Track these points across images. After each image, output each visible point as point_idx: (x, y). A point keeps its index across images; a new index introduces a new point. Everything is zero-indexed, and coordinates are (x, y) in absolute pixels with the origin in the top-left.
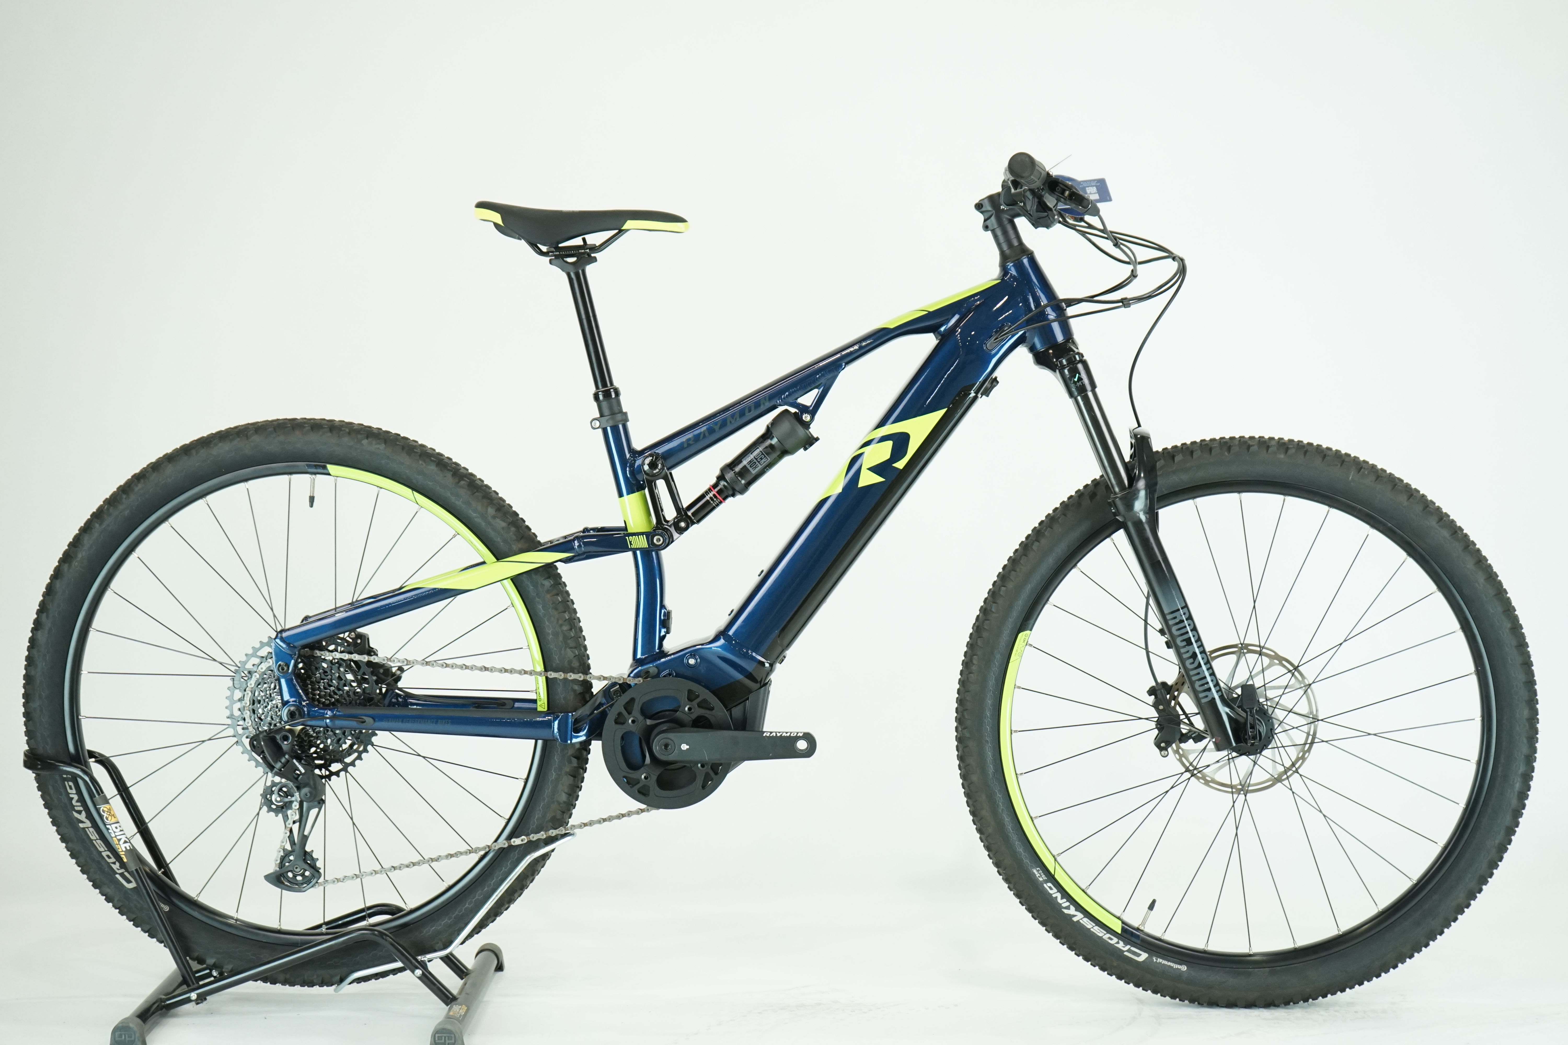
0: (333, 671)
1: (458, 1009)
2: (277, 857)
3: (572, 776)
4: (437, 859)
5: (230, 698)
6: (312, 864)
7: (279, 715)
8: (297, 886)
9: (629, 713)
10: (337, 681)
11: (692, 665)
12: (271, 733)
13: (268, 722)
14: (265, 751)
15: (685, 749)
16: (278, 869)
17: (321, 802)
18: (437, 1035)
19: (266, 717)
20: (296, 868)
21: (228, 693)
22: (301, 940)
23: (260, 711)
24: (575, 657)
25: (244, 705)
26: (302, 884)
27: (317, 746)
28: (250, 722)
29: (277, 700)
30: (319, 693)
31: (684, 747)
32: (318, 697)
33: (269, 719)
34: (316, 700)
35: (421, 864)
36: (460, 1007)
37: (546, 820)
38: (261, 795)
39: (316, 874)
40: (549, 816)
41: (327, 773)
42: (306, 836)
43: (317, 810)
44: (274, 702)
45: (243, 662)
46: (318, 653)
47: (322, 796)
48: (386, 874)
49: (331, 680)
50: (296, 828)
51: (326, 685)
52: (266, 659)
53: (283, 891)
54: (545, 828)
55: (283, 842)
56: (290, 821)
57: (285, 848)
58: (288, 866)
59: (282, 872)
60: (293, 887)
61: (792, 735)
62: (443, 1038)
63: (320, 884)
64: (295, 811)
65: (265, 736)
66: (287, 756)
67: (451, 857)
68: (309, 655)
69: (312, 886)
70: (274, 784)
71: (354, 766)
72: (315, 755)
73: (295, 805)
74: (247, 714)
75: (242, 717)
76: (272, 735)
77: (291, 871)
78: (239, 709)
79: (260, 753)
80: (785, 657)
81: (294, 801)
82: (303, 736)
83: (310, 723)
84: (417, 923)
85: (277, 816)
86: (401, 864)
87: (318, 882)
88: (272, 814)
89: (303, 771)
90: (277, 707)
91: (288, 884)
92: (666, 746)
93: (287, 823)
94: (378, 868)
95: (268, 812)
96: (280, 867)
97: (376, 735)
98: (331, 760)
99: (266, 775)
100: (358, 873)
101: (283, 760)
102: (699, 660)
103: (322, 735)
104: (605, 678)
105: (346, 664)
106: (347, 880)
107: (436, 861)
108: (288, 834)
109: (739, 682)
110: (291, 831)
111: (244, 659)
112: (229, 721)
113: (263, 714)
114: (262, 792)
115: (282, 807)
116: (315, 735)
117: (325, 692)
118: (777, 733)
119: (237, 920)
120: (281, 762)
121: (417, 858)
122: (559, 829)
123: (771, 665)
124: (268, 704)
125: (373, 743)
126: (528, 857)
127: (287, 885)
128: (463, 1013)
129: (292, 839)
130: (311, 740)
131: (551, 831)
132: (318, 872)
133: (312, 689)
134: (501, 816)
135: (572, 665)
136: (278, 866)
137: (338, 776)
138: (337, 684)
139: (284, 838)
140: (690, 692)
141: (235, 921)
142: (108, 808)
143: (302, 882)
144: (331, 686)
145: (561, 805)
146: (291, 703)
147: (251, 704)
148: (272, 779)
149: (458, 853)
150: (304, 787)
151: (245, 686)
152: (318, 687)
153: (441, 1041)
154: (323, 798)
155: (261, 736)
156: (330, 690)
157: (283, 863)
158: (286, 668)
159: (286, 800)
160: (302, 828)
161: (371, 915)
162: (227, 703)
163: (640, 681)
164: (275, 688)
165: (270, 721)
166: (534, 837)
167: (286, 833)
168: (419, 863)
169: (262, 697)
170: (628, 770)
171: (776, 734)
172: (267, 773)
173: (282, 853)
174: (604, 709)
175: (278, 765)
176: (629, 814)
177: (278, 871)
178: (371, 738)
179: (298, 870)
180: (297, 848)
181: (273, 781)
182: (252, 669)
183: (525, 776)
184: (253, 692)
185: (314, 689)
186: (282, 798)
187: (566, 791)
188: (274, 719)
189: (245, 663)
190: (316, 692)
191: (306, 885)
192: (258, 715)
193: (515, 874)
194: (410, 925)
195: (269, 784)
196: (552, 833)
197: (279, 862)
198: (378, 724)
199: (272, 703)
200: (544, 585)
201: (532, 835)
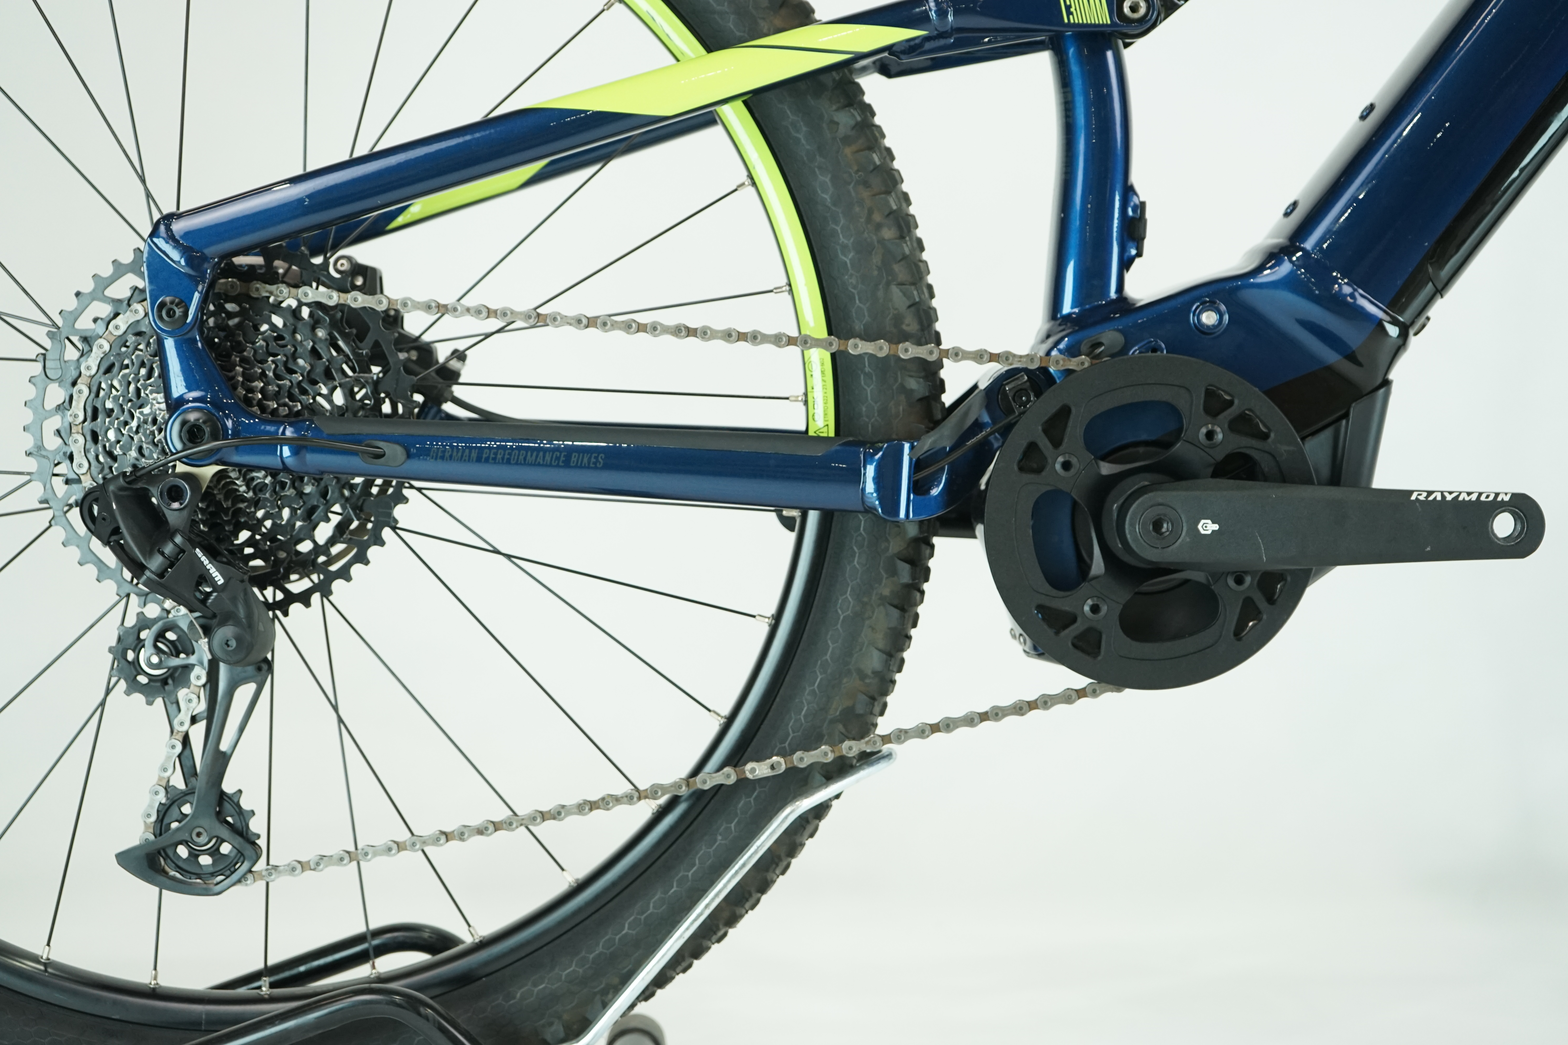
0: (299, 337)
2: (150, 806)
3: (896, 607)
4: (557, 814)
5: (36, 405)
6: (238, 825)
7: (160, 441)
8: (198, 881)
9: (1057, 443)
10: (308, 360)
11: (1208, 327)
12: (137, 479)
13: (133, 461)
14: (123, 529)
15: (1209, 532)
16: (152, 837)
17: (265, 667)
19: (126, 450)
20: (199, 835)
21: (31, 392)
22: (208, 1014)
23: (111, 435)
24: (910, 307)
25: (71, 419)
26: (213, 875)
27: (258, 525)
28: (86, 465)
29: (157, 404)
30: (262, 388)
31: (1207, 527)
32: (260, 396)
33: (133, 453)
34: (255, 402)
35: (514, 826)
37: (829, 717)
38: (111, 650)
39: (248, 851)
40: (836, 708)
41: (280, 596)
42: (224, 753)
43: (251, 687)
44: (146, 410)
45: (71, 312)
46: (263, 290)
47: (268, 653)
48: (423, 851)
49: (294, 356)
50: (197, 734)
51: (281, 368)
52: (129, 305)
53: (164, 891)
54: (826, 737)
55: (165, 770)
56: (184, 717)
57: (171, 784)
58: (178, 829)
59: (164, 844)
60: (190, 884)
61: (1483, 498)
63: (257, 876)
64: (197, 690)
65: (122, 489)
66: (178, 539)
67: (591, 810)
68: (239, 295)
69: (239, 881)
70: (144, 623)
71: (348, 578)
72: (248, 551)
73: (199, 675)
74: (78, 443)
75: (65, 454)
76: (139, 485)
77: (185, 843)
78: (58, 432)
79: (112, 538)
80: (1428, 319)
81: (193, 666)
82: (220, 497)
83: (237, 458)
84: (498, 974)
85: (150, 703)
86: (465, 826)
87: (253, 869)
88: (139, 698)
89: (220, 580)
90: (155, 421)
91: (178, 875)
92: (1157, 525)
93: (176, 723)
94: (403, 835)
95: (128, 693)
96: (158, 832)
97: (405, 500)
98: (291, 561)
99: (125, 600)
100: (352, 848)
101: (169, 549)
102: (1226, 317)
103: (268, 495)
104: (994, 358)
105: (332, 318)
106: (326, 866)
107: (554, 818)
108: (179, 748)
109: (1329, 369)
110: (186, 741)
111: (72, 304)
112: (31, 465)
113: (118, 442)
114: (114, 643)
115: (164, 681)
116: (251, 494)
117: (278, 386)
118: (1446, 494)
119: (48, 964)
120: (163, 554)
121: (501, 814)
122: (867, 739)
123: (1404, 335)
124: (132, 417)
125: (396, 521)
126: (788, 810)
127: (173, 878)
129: (187, 763)
130: (241, 508)
131: (847, 744)
132: (254, 844)
133: (243, 375)
134: (709, 710)
135: (904, 327)
136: (152, 830)
137: (307, 604)
138: (309, 368)
139: (168, 758)
140: (1210, 394)
141: (42, 968)
143: (211, 870)
144: (292, 372)
145: (867, 681)
146: (190, 405)
147: (89, 420)
148: (140, 610)
149: (609, 799)
150: (222, 623)
151: (75, 374)
152: (260, 371)
154: (269, 656)
155: (111, 488)
156: (291, 382)
157: (166, 821)
158: (178, 312)
159: (175, 662)
160: (213, 733)
161: (382, 950)
162: (28, 417)
163: (1083, 363)
164: (149, 375)
165: (137, 459)
166: (804, 759)
167: (173, 747)
168: (511, 824)
169: (116, 399)
170: (1047, 588)
171: (1443, 497)
172: (128, 595)
173: (162, 798)
174: (986, 438)
175: (155, 563)
176: (1045, 702)
177: (153, 842)
178: (391, 508)
179: (203, 839)
180: (200, 783)
181: (140, 615)
182: (94, 330)
183: (772, 609)
184: (94, 389)
185: (249, 378)
186: (163, 657)
187: (881, 644)
188: (146, 452)
189: (76, 315)
190: (256, 384)
191: (222, 877)
192: (104, 447)
193: (756, 852)
194: (480, 978)
195: (131, 621)
196: (850, 748)
197: (154, 818)
198: (416, 465)
199: (141, 413)
200: (837, 124)
201: (799, 754)
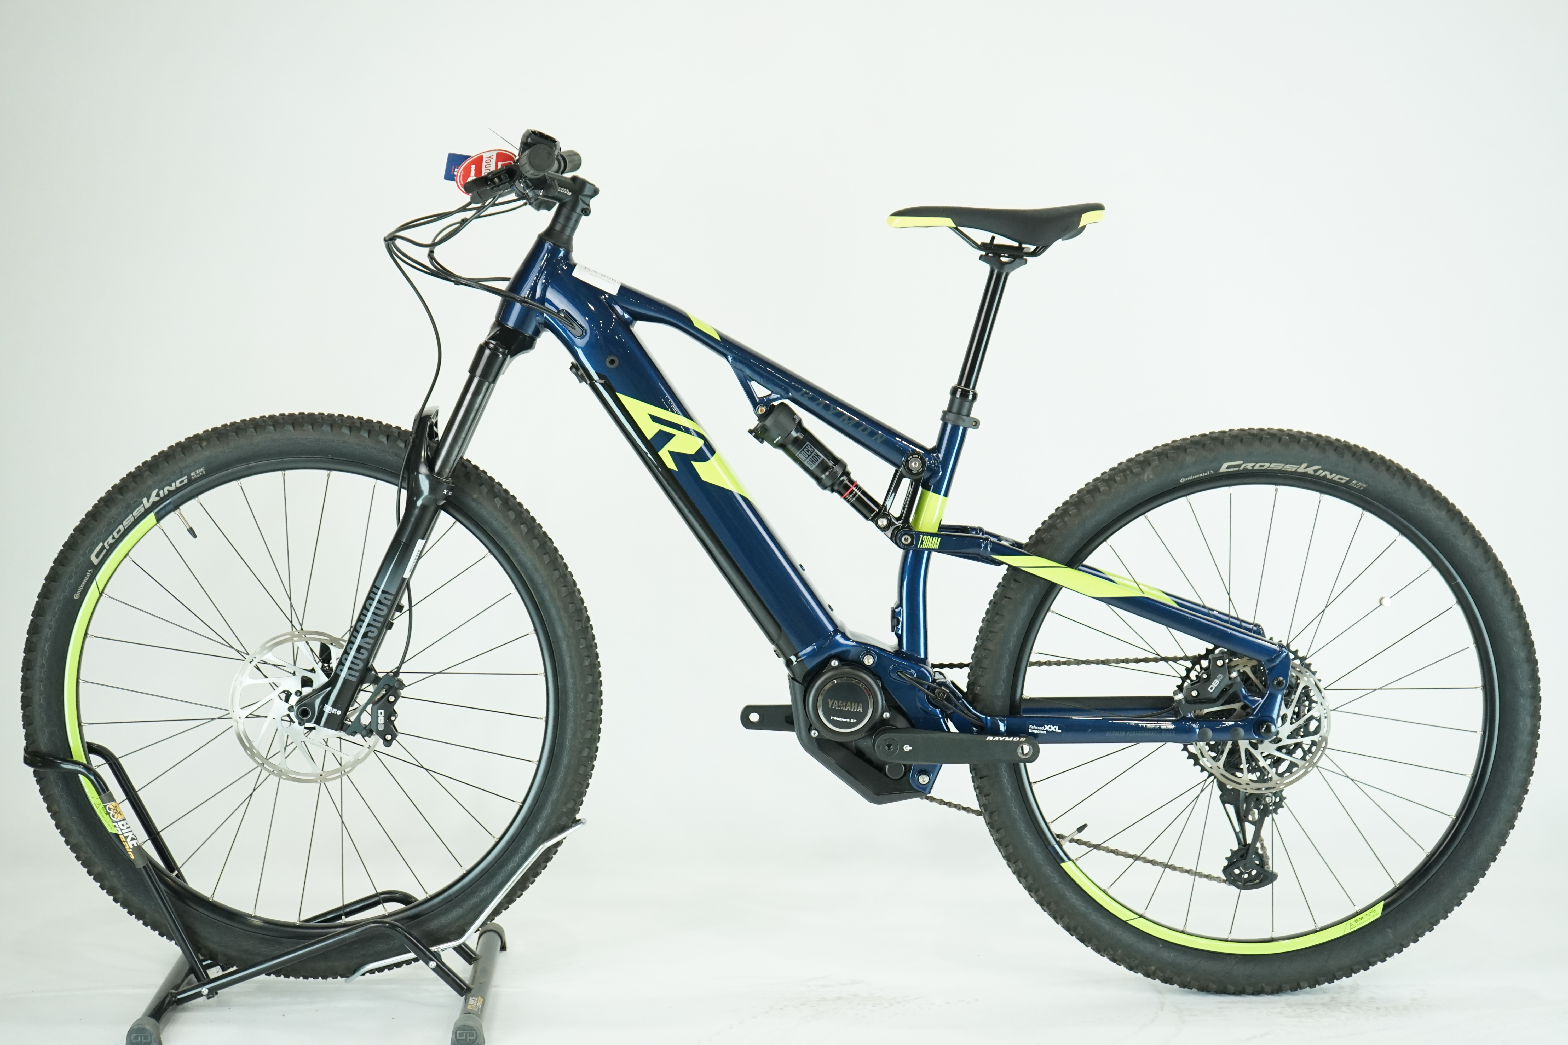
1: (474, 1002)
18: (458, 1032)
36: (477, 999)
62: (465, 1034)
128: (481, 1006)
142: (115, 806)
153: (462, 1038)
